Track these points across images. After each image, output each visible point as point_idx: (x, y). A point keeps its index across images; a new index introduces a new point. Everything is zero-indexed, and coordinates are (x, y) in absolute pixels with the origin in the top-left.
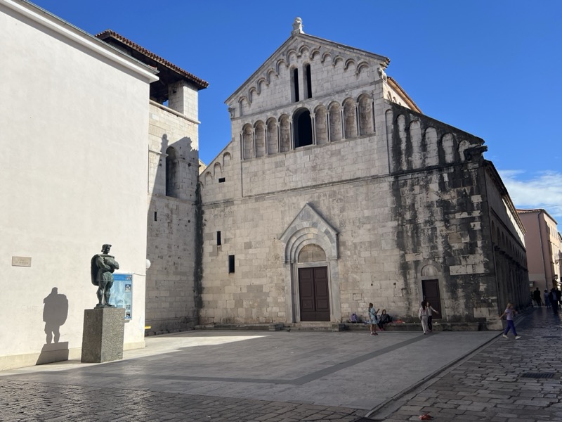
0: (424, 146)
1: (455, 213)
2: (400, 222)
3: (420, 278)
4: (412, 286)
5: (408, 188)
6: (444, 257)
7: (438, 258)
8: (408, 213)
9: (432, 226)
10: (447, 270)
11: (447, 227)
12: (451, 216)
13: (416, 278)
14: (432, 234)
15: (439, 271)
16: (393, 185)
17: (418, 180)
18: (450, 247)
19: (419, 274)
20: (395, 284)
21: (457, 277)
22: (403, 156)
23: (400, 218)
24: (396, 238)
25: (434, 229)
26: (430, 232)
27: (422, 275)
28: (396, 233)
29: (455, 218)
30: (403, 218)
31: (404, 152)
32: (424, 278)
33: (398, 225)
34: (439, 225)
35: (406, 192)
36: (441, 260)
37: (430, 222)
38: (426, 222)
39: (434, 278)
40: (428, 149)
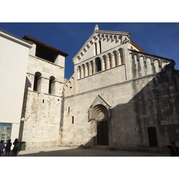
0: (146, 66)
1: (161, 95)
2: (136, 100)
3: (147, 126)
4: (143, 130)
5: (139, 85)
6: (157, 116)
7: (155, 117)
8: (140, 96)
9: (151, 102)
10: (159, 123)
11: (158, 102)
12: (160, 96)
13: (145, 126)
14: (151, 105)
15: (156, 123)
16: (133, 84)
17: (144, 81)
18: (160, 112)
19: (146, 125)
20: (135, 129)
21: (164, 126)
22: (137, 72)
23: (136, 99)
24: (135, 108)
25: (152, 103)
26: (150, 104)
27: (147, 125)
28: (135, 106)
29: (161, 97)
30: (138, 99)
31: (137, 70)
32: (148, 126)
33: (136, 102)
34: (154, 101)
35: (139, 87)
36: (156, 118)
37: (150, 100)
38: (148, 100)
39: (153, 126)
40: (148, 67)
